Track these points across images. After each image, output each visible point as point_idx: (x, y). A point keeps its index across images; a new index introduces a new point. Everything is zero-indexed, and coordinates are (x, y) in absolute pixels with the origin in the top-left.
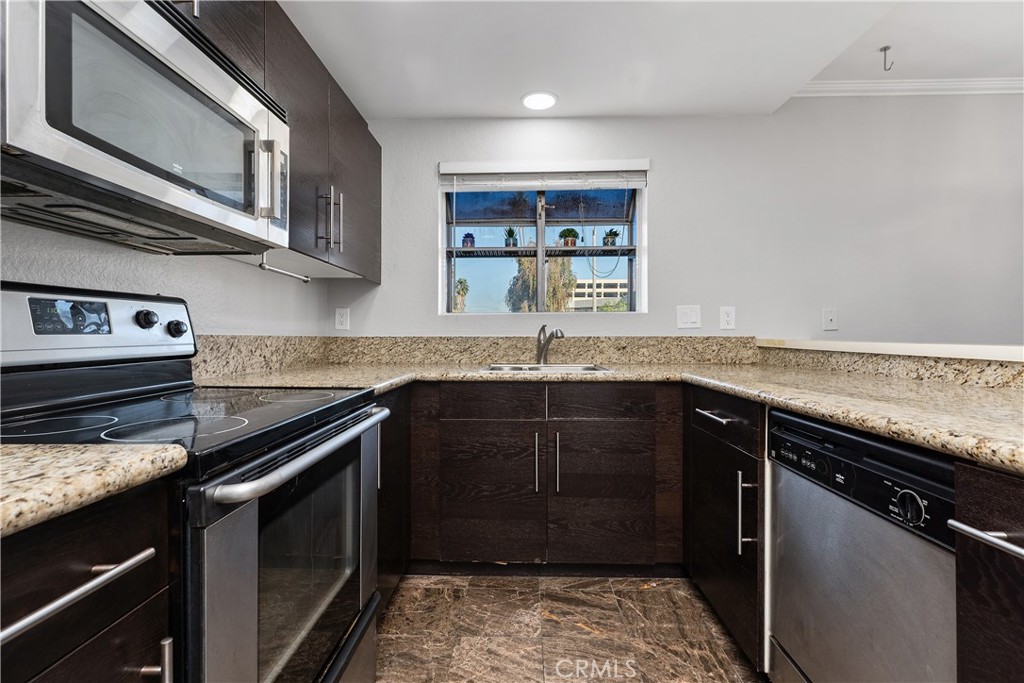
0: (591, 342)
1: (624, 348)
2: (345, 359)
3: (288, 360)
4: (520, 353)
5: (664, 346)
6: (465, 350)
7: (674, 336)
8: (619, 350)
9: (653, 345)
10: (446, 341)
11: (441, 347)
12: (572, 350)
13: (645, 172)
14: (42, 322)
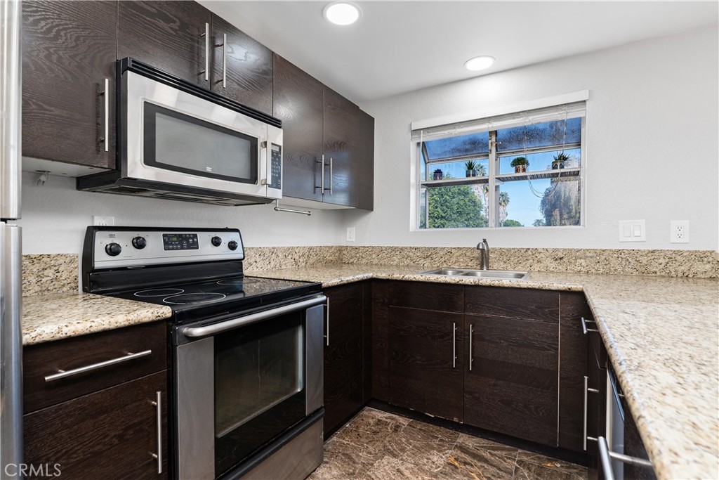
0: (529, 252)
1: (561, 259)
2: (351, 260)
3: (311, 261)
4: (468, 260)
5: (603, 257)
6: (428, 257)
7: (614, 248)
8: (556, 260)
9: (591, 257)
10: (414, 250)
11: (411, 254)
12: (512, 259)
13: (585, 101)
14: (168, 245)
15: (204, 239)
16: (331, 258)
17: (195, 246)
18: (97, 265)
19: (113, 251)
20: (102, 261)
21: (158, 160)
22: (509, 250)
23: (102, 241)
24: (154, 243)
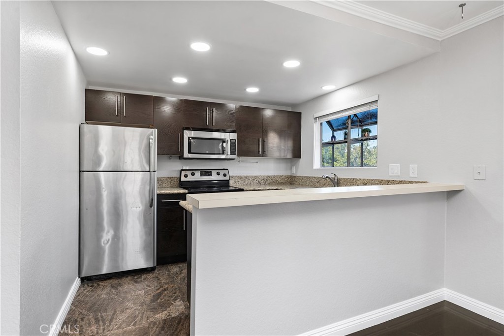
1: (366, 184)
3: (268, 182)
9: (377, 183)
13: (377, 101)
14: (202, 175)
15: (214, 173)
16: (281, 181)
17: (210, 175)
18: (182, 180)
19: (186, 176)
20: (183, 179)
21: (192, 152)
22: (347, 179)
23: (183, 173)
24: (198, 174)
